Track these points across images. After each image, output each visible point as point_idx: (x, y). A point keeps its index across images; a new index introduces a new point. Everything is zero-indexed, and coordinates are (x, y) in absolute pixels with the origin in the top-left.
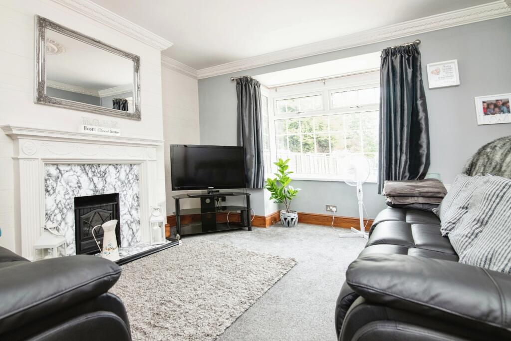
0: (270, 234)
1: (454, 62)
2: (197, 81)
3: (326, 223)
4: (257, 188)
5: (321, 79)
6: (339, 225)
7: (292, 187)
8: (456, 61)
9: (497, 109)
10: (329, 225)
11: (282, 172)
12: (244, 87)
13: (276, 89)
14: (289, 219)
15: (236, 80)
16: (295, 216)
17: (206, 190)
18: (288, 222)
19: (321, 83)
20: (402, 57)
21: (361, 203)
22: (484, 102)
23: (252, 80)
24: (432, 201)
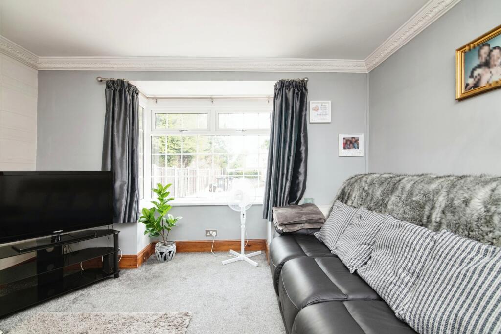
0: (146, 278)
1: (328, 103)
2: (37, 72)
3: (205, 249)
4: (129, 221)
5: (210, 97)
6: (218, 249)
7: (172, 216)
8: (330, 102)
9: (351, 145)
10: (209, 252)
11: (162, 200)
12: (117, 94)
13: (156, 99)
14: (166, 252)
15: (107, 82)
16: (173, 248)
17: (51, 236)
18: (166, 256)
19: (209, 102)
20: (294, 91)
21: (243, 227)
22: (344, 139)
23: (129, 85)
24: (315, 226)
